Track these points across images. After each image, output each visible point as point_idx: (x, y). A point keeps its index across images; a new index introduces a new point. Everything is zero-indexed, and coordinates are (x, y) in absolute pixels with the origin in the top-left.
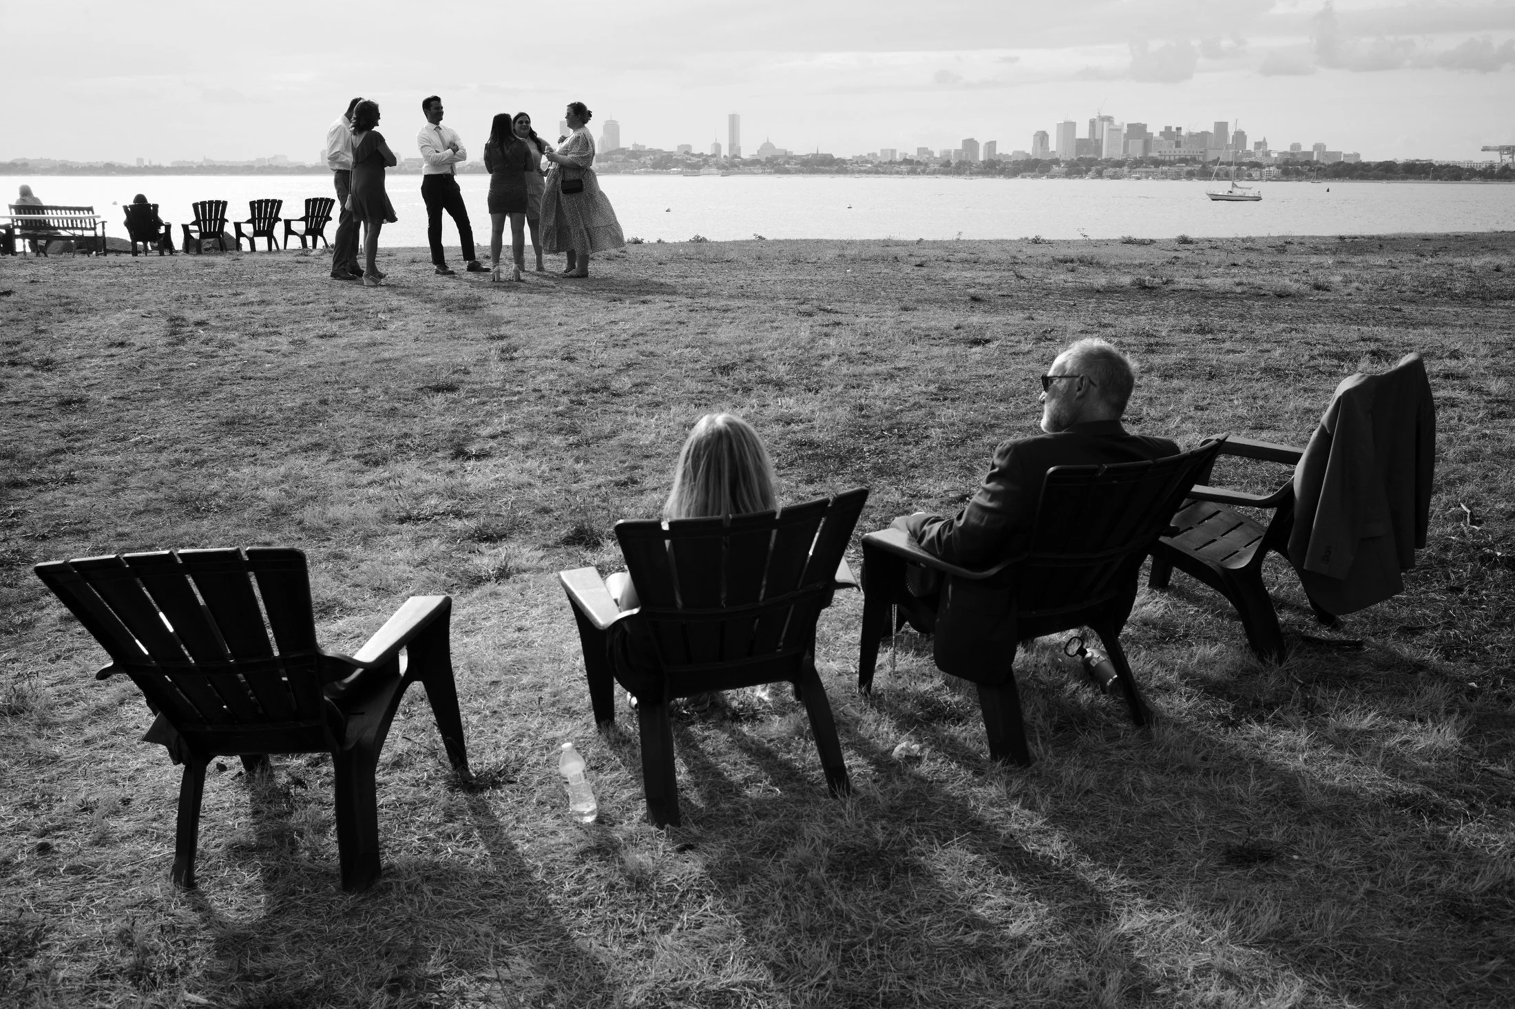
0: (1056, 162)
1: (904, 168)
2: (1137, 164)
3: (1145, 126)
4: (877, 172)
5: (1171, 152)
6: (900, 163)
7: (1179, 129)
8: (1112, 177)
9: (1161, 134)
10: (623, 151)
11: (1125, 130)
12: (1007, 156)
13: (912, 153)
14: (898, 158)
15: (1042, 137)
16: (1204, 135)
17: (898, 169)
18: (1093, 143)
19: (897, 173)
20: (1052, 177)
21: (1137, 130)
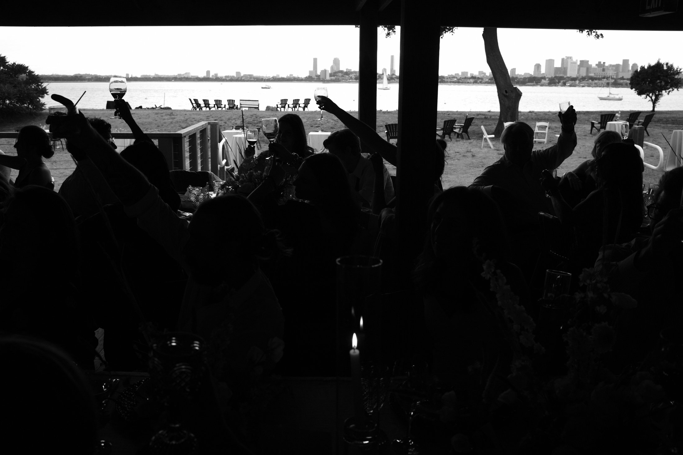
0: (544, 78)
1: (472, 80)
2: (583, 79)
3: (588, 61)
4: (459, 82)
5: (600, 73)
6: (470, 78)
7: (604, 63)
8: (570, 86)
9: (596, 65)
10: (342, 72)
11: (579, 63)
12: (520, 75)
13: (476, 74)
14: (469, 75)
15: (538, 66)
16: (617, 66)
17: (469, 81)
18: (563, 69)
19: (468, 83)
20: (542, 85)
21: (584, 63)
